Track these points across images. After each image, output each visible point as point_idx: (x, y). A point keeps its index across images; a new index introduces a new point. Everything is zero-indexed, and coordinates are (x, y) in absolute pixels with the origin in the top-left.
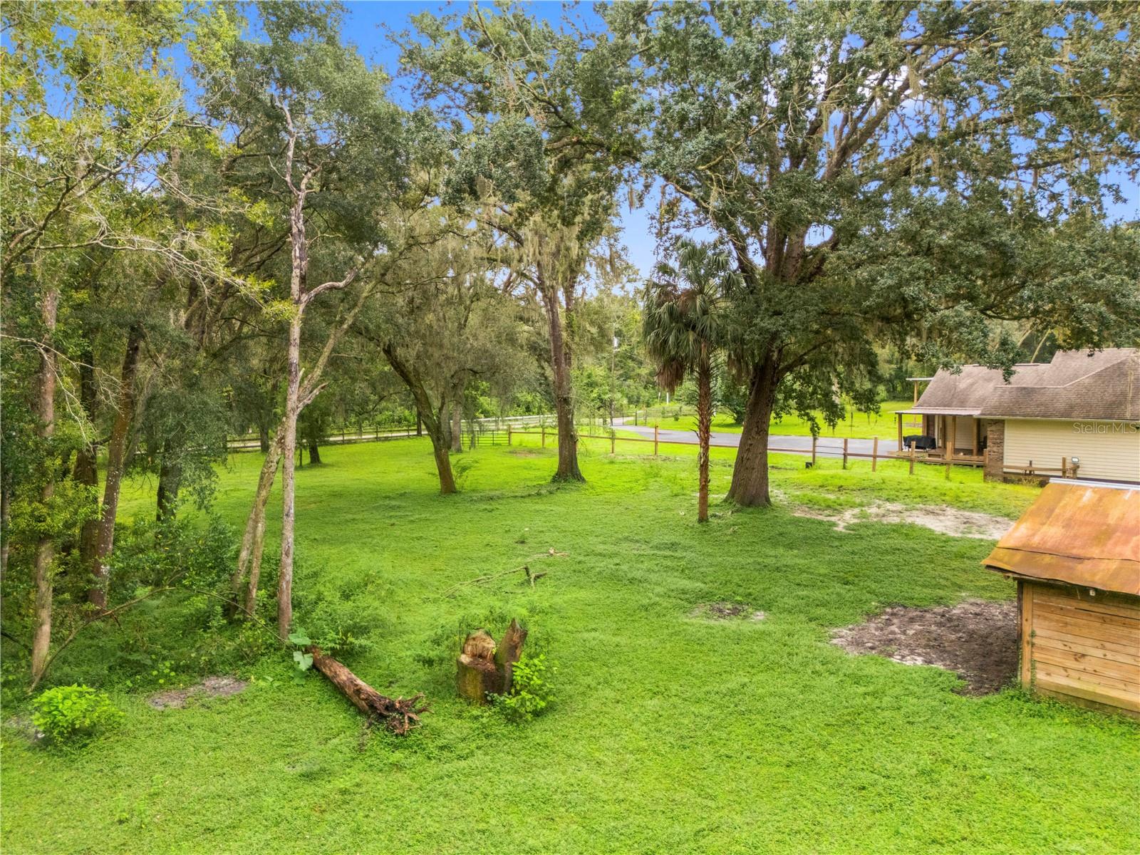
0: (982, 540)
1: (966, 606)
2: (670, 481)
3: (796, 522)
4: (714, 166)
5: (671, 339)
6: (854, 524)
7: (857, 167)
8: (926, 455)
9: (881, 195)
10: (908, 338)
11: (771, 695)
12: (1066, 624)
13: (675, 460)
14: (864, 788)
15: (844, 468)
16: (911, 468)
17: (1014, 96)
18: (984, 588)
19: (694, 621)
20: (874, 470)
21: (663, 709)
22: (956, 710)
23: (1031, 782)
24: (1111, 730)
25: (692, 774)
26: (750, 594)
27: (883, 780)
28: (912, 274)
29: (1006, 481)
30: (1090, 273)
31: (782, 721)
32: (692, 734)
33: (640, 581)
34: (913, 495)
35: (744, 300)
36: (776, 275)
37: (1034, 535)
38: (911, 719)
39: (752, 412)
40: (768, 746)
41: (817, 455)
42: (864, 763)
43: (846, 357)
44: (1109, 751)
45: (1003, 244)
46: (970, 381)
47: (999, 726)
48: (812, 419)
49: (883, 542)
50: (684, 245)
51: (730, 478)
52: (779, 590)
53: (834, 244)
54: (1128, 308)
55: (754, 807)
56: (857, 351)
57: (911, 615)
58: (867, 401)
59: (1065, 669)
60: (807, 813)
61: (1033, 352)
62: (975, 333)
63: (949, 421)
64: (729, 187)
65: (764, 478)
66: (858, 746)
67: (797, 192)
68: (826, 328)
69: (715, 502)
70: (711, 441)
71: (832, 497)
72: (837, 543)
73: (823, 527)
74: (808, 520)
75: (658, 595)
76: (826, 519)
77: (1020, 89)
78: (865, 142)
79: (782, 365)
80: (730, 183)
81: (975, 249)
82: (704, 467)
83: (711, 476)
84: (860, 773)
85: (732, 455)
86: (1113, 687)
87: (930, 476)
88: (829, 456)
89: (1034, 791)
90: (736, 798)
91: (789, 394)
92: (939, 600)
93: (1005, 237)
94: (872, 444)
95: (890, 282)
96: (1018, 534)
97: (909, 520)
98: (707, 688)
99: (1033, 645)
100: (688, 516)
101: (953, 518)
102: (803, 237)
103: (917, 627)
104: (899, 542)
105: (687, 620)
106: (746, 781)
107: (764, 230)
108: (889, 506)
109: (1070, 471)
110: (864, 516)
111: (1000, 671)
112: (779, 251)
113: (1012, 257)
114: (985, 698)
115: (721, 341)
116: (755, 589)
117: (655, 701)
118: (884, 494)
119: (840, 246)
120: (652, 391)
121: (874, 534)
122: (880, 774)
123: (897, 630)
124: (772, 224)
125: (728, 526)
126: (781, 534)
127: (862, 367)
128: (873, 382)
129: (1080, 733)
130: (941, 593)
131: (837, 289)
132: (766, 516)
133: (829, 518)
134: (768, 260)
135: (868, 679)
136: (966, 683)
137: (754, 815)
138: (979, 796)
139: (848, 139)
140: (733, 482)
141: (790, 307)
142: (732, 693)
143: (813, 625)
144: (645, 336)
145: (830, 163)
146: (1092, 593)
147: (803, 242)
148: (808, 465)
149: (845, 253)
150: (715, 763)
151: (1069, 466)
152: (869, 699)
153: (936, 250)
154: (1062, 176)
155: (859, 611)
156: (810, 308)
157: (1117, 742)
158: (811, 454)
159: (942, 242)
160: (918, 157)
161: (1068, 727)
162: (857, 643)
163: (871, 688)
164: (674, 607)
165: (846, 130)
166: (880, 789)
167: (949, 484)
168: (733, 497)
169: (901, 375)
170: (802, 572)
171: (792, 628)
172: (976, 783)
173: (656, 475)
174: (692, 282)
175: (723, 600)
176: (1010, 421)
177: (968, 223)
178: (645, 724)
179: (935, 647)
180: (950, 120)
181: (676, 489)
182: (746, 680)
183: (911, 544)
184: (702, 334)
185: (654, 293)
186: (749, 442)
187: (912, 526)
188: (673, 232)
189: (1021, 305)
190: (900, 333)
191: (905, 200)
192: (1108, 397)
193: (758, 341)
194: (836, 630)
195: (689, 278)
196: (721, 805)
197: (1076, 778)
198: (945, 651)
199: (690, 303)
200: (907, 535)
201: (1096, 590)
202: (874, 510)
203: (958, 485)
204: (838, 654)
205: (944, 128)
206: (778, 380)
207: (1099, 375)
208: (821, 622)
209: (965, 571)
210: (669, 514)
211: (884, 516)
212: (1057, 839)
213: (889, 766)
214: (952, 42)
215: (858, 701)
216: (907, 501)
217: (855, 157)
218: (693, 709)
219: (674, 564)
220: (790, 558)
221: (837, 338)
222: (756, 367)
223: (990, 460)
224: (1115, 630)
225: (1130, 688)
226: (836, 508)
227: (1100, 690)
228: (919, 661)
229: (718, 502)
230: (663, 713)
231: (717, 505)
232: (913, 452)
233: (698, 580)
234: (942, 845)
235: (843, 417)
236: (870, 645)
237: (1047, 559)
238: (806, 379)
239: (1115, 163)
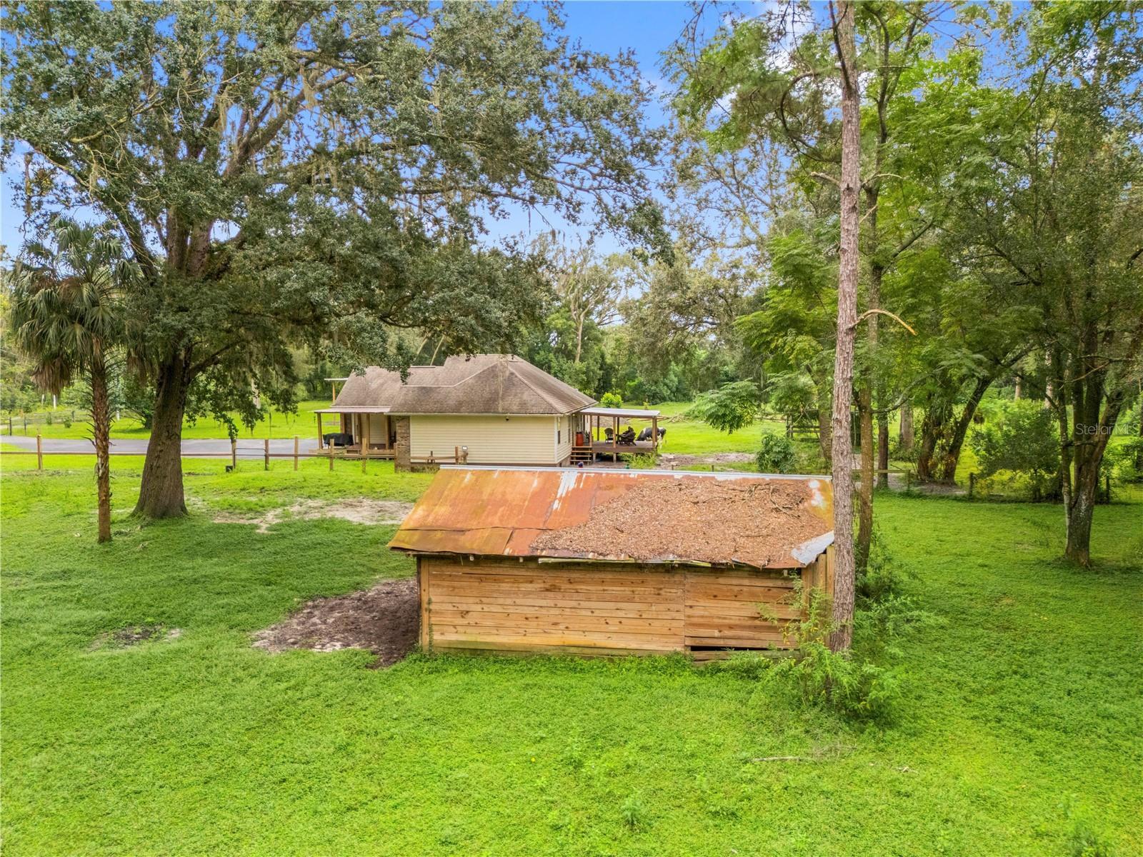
0: (393, 525)
1: (379, 587)
2: (60, 499)
3: (217, 529)
4: (94, 140)
5: (52, 332)
6: (277, 524)
7: (261, 166)
8: (345, 451)
9: (286, 198)
10: (321, 341)
11: (187, 714)
12: (454, 588)
13: (67, 474)
14: (284, 780)
15: (266, 469)
16: (331, 464)
17: (394, 127)
18: (394, 569)
19: (93, 654)
20: (296, 469)
21: (53, 762)
22: (370, 683)
23: (429, 731)
24: (488, 670)
25: (93, 824)
26: (163, 613)
27: (303, 766)
28: (316, 279)
29: (413, 470)
30: (461, 291)
31: (200, 739)
32: (91, 780)
33: (20, 621)
34: (333, 490)
35: (143, 292)
36: (180, 268)
37: (428, 516)
38: (330, 702)
39: (160, 416)
40: (183, 769)
41: (237, 457)
42: (285, 756)
43: (262, 358)
44: (487, 688)
45: (393, 259)
46: (381, 381)
47: (404, 688)
48: (228, 421)
49: (305, 539)
50: (63, 224)
51: (139, 489)
52: (196, 602)
53: (240, 243)
54: (491, 322)
55: (167, 837)
56: (272, 352)
57: (330, 604)
58: (285, 401)
59: (455, 627)
60: (224, 824)
61: (432, 356)
62: (375, 338)
63: (364, 419)
64: (112, 166)
65: (179, 486)
66: (280, 741)
67: (193, 184)
68: (238, 327)
69: (120, 518)
70: (111, 450)
71: (254, 499)
72: (259, 546)
73: (244, 531)
74: (229, 525)
75: (45, 634)
76: (247, 523)
77: (399, 122)
78: (268, 142)
79: (193, 364)
80: (114, 163)
81: (371, 261)
82: (104, 479)
83: (112, 488)
84: (282, 767)
85: (139, 464)
86: (489, 634)
87: (348, 471)
88: (251, 458)
89: (432, 737)
90: (147, 834)
91: (201, 396)
92: (356, 586)
93: (395, 253)
94: (292, 443)
95: (296, 286)
96: (416, 516)
97: (330, 515)
98: (110, 726)
99: (430, 611)
100: (84, 537)
101: (369, 508)
102: (208, 231)
103: (336, 614)
104: (319, 536)
105: (84, 656)
106: (158, 812)
107: (163, 218)
108: (311, 503)
109: (461, 458)
110: (286, 515)
111: (407, 640)
112: (182, 243)
113: (402, 271)
114: (394, 667)
115: (117, 335)
116: (168, 607)
117: (43, 755)
118: (306, 492)
119: (246, 246)
120: (32, 393)
121: (296, 532)
122: (300, 762)
123: (318, 621)
124: (171, 213)
125: (136, 543)
126: (199, 544)
127: (277, 366)
128: (289, 382)
129: (466, 677)
130: (358, 579)
131: (247, 288)
132: (181, 527)
133: (251, 521)
134: (169, 251)
135: (289, 674)
136: (378, 657)
137: (168, 844)
138: (388, 756)
139: (250, 137)
140: (142, 493)
141: (197, 304)
142: (141, 723)
143: (234, 632)
144: (16, 330)
145: (232, 158)
146: (472, 559)
147: (208, 235)
148: (229, 469)
149: (251, 252)
150: (120, 804)
151: (460, 454)
152: (290, 693)
153: (337, 259)
154: (442, 204)
155: (281, 609)
156: (219, 307)
157: (492, 678)
158: (231, 457)
159: (342, 252)
160: (318, 167)
161: (457, 676)
162: (280, 641)
163: (293, 682)
164: (67, 644)
165: (247, 127)
166: (300, 776)
167: (365, 477)
168: (142, 509)
169: (320, 375)
170: (222, 580)
171: (210, 639)
172: (385, 744)
173: (41, 494)
174: (74, 267)
175: (131, 624)
176: (413, 416)
177: (364, 237)
178: (29, 786)
179: (352, 629)
180: (348, 137)
181: (69, 508)
182: (159, 705)
183: (332, 537)
184: (92, 327)
185: (26, 277)
186: (159, 448)
187: (332, 520)
188: (47, 207)
189: (413, 314)
190: (312, 335)
191: (306, 208)
192: (486, 395)
193: (161, 338)
194: (258, 633)
195: (72, 262)
196: (128, 846)
197: (463, 717)
198: (361, 632)
199: (74, 292)
200: (327, 529)
201: (474, 555)
202: (296, 508)
203: (373, 477)
204: (260, 656)
205: (341, 144)
206: (189, 381)
207: (479, 377)
208: (242, 627)
209: (379, 555)
210: (60, 538)
211: (306, 513)
212: (450, 772)
213: (309, 752)
214: (341, 64)
215: (280, 698)
216: (328, 496)
217: (258, 157)
218: (92, 753)
219: (68, 594)
220: (207, 567)
221: (250, 338)
222: (162, 366)
223: (400, 452)
224: (488, 586)
225: (501, 632)
226: (258, 511)
227: (480, 639)
228: (338, 645)
229: (124, 517)
230: (54, 766)
231: (122, 521)
232: (331, 449)
233: (98, 608)
234: (356, 809)
235: (262, 418)
236: (292, 640)
237: (439, 534)
238: (221, 380)
239: (480, 198)
